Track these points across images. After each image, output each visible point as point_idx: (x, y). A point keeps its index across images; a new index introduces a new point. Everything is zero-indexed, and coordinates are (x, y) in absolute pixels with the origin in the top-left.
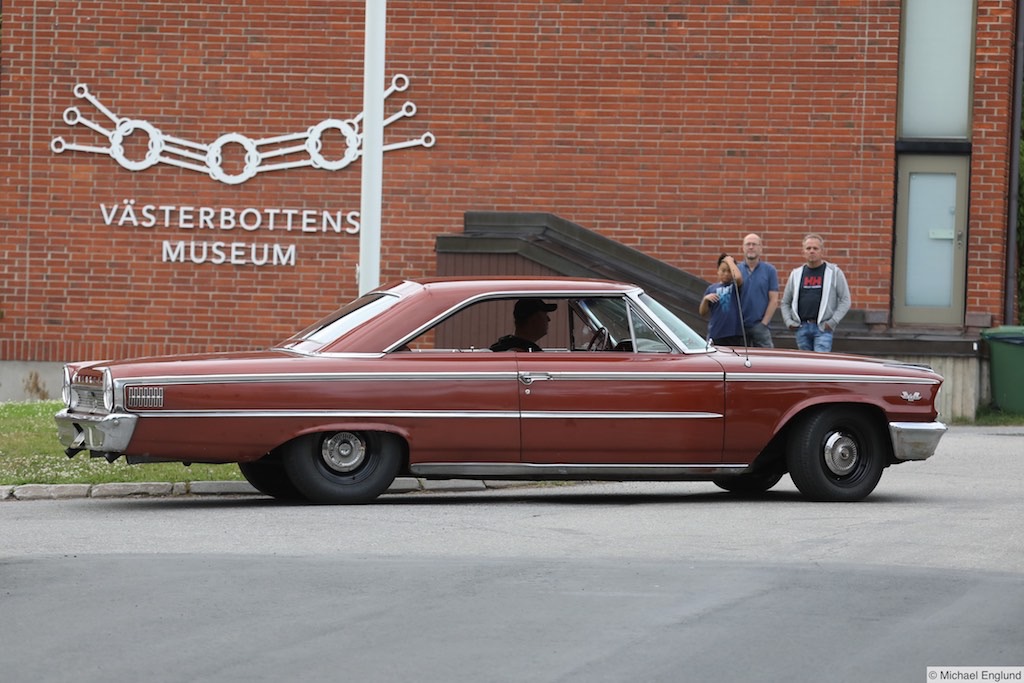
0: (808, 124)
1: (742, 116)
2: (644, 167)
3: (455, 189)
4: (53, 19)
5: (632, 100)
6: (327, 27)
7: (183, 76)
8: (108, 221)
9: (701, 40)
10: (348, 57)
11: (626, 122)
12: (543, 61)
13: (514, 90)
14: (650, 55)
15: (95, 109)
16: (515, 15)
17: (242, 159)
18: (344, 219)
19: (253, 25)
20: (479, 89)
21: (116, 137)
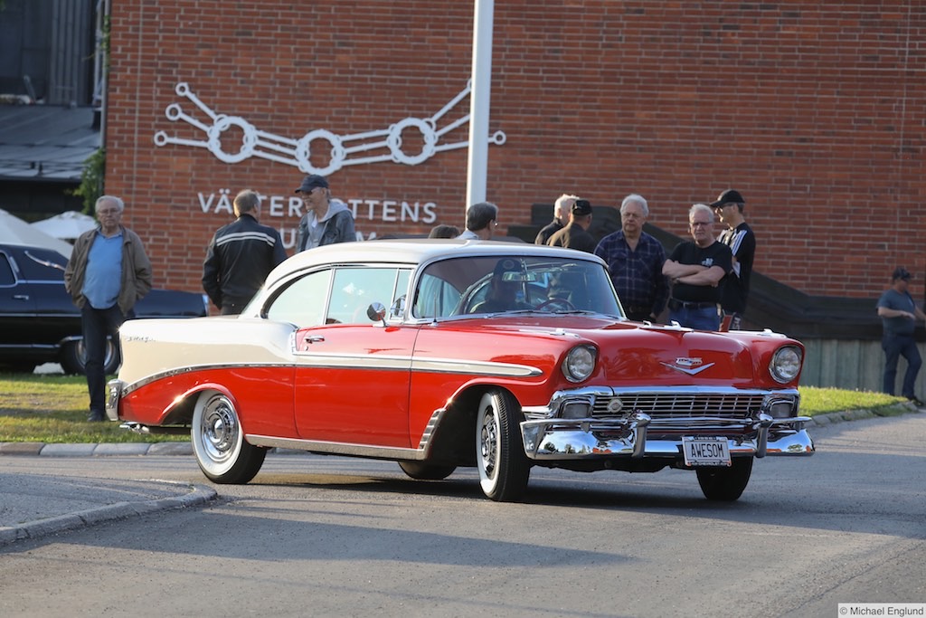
0: (852, 128)
1: (790, 119)
2: (698, 165)
3: (523, 184)
4: (158, 24)
5: (688, 103)
6: (408, 33)
7: (276, 76)
8: (206, 209)
9: (753, 49)
10: (427, 61)
11: (682, 123)
12: (607, 66)
13: (579, 93)
14: (706, 62)
15: (195, 106)
16: (581, 24)
17: (329, 153)
18: (421, 210)
19: (342, 31)
20: (547, 92)
21: (214, 132)
